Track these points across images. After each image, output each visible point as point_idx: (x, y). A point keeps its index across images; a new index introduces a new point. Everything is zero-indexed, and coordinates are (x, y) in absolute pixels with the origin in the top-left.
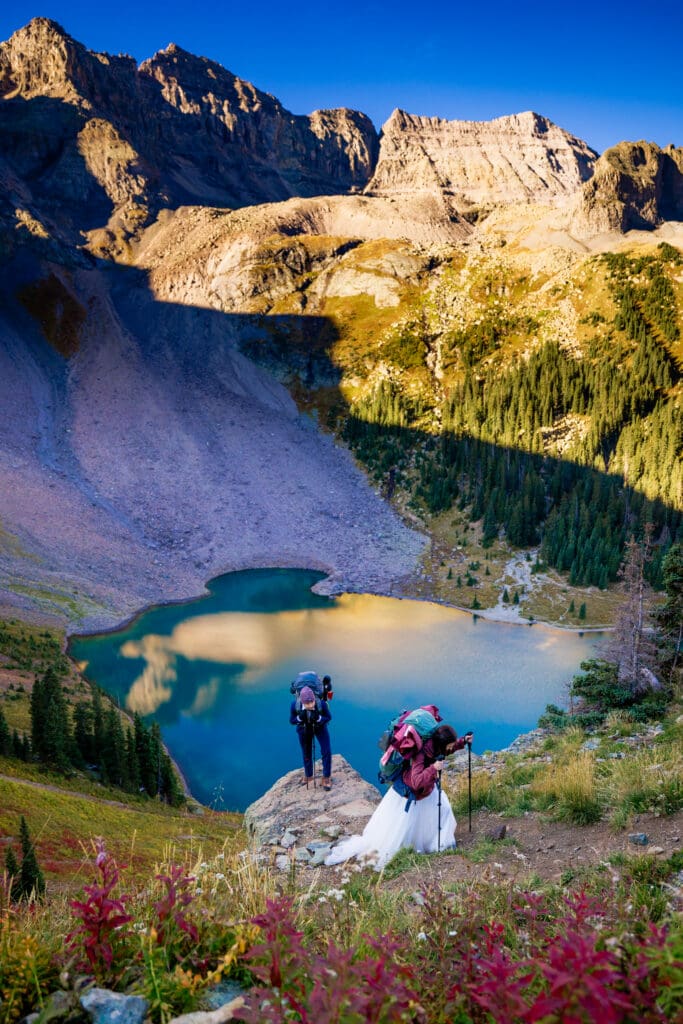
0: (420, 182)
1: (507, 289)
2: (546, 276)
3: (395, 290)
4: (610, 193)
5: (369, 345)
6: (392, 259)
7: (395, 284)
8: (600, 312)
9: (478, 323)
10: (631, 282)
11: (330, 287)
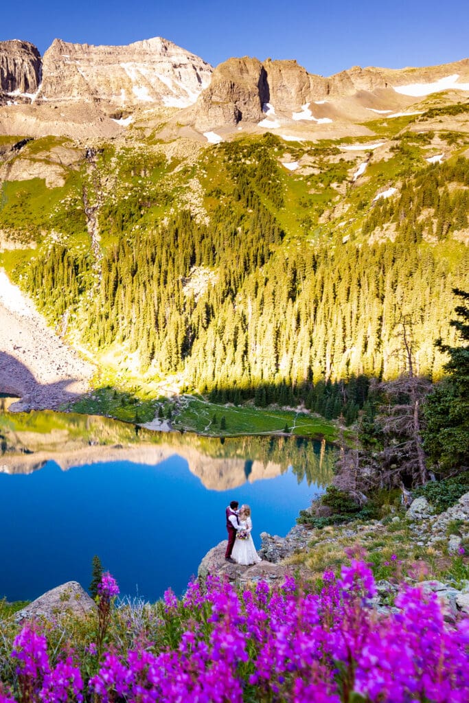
0: (75, 92)
1: (147, 172)
2: (178, 160)
3: (61, 174)
4: (224, 96)
5: (42, 217)
6: (58, 152)
7: (61, 170)
8: (221, 187)
9: (126, 198)
10: (244, 163)
11: (11, 175)
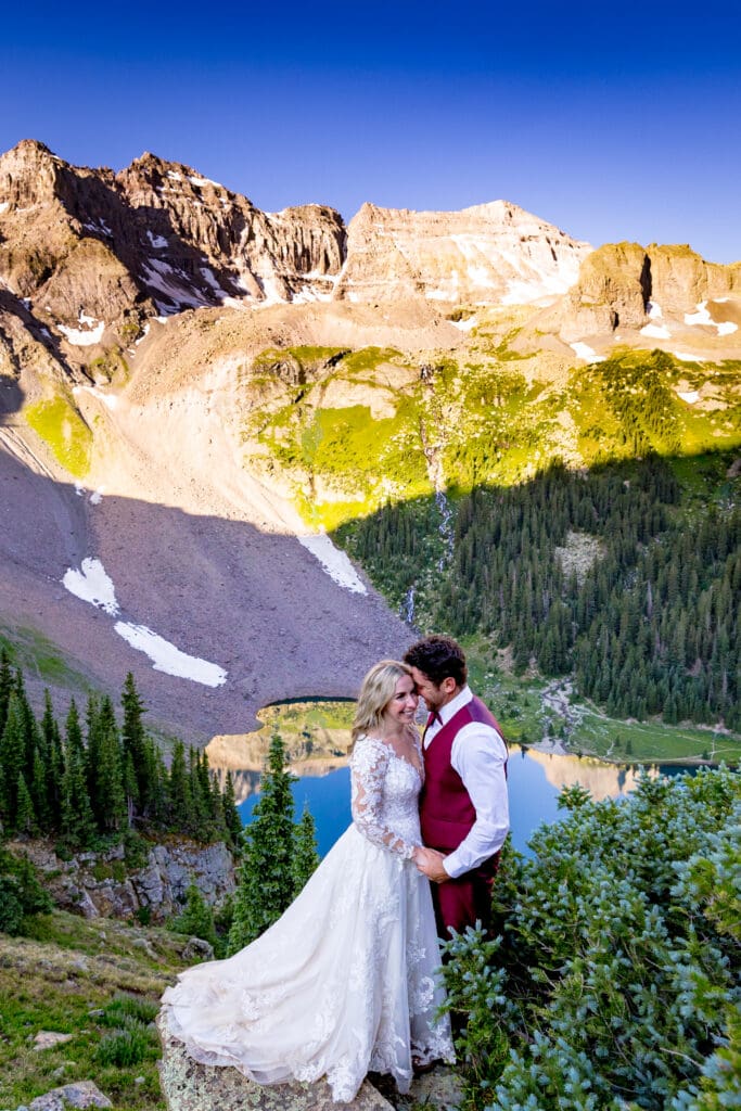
1: (502, 399)
2: (542, 385)
3: (390, 401)
4: (597, 296)
5: (369, 459)
6: (385, 370)
7: (390, 395)
8: (599, 426)
9: (477, 435)
10: (629, 393)
11: (325, 399)
